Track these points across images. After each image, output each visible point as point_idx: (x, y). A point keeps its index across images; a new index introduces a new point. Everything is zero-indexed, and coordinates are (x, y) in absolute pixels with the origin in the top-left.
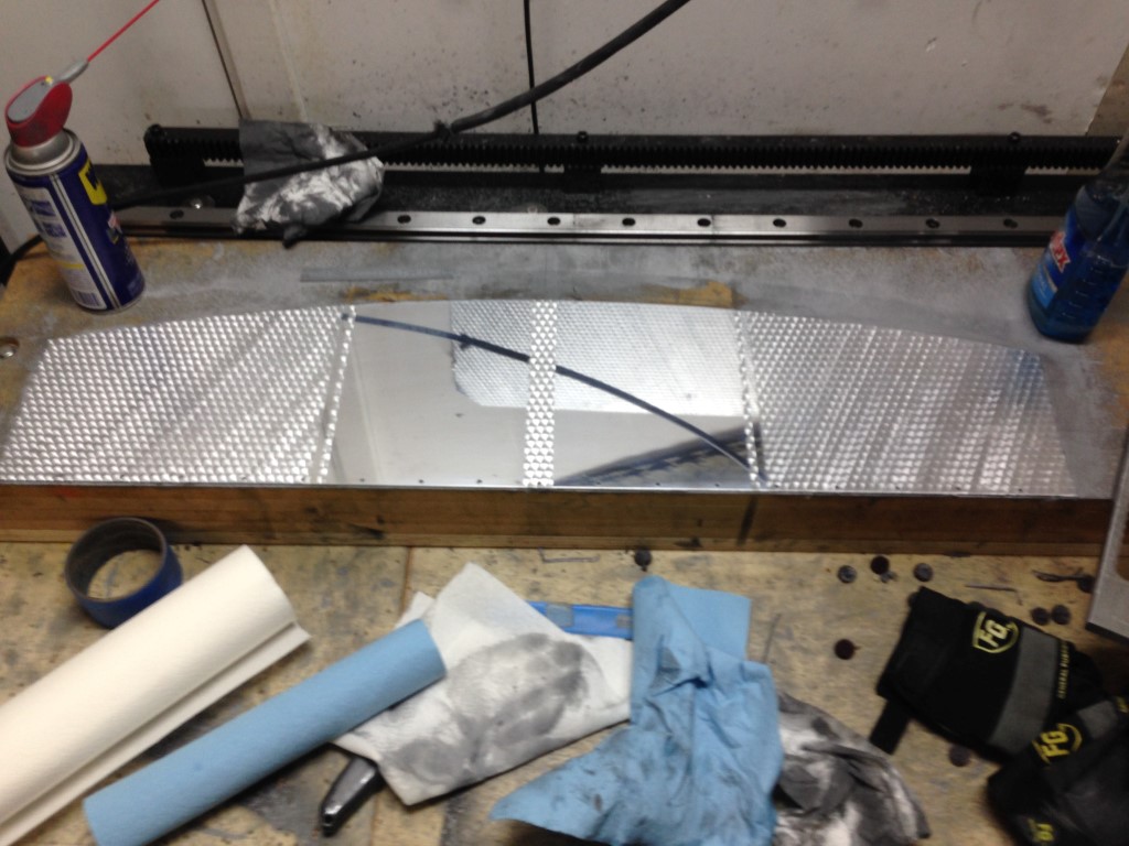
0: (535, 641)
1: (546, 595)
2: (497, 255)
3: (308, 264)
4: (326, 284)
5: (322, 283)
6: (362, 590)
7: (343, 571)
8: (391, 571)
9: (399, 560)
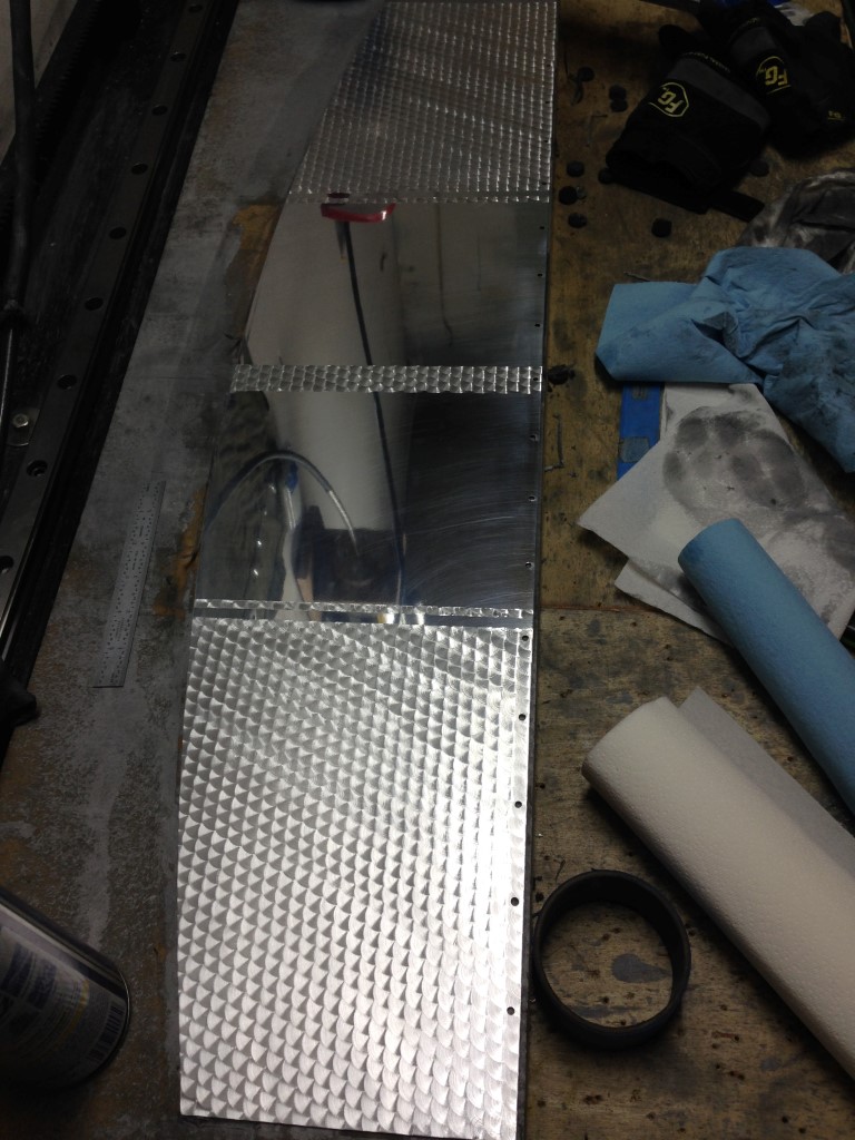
0: (673, 467)
1: (607, 465)
6: (606, 657)
7: (576, 682)
8: (576, 625)
9: (557, 617)
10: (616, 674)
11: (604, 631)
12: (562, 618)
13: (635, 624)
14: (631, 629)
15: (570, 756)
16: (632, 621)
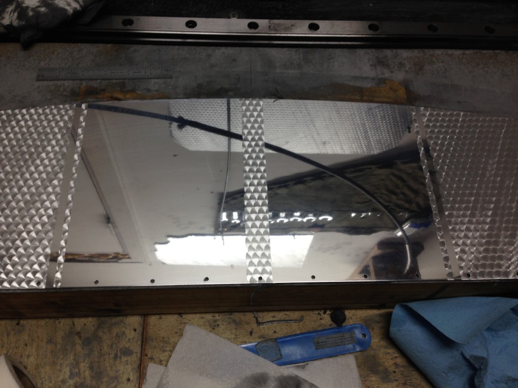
2: (209, 56)
3: (42, 64)
4: (59, 83)
5: (56, 82)
6: (104, 360)
7: (87, 342)
8: (129, 340)
9: (136, 327)
10: (91, 368)
11: (124, 359)
12: (135, 330)
13: (129, 380)
14: (125, 377)
15: (36, 340)
16: (131, 378)
